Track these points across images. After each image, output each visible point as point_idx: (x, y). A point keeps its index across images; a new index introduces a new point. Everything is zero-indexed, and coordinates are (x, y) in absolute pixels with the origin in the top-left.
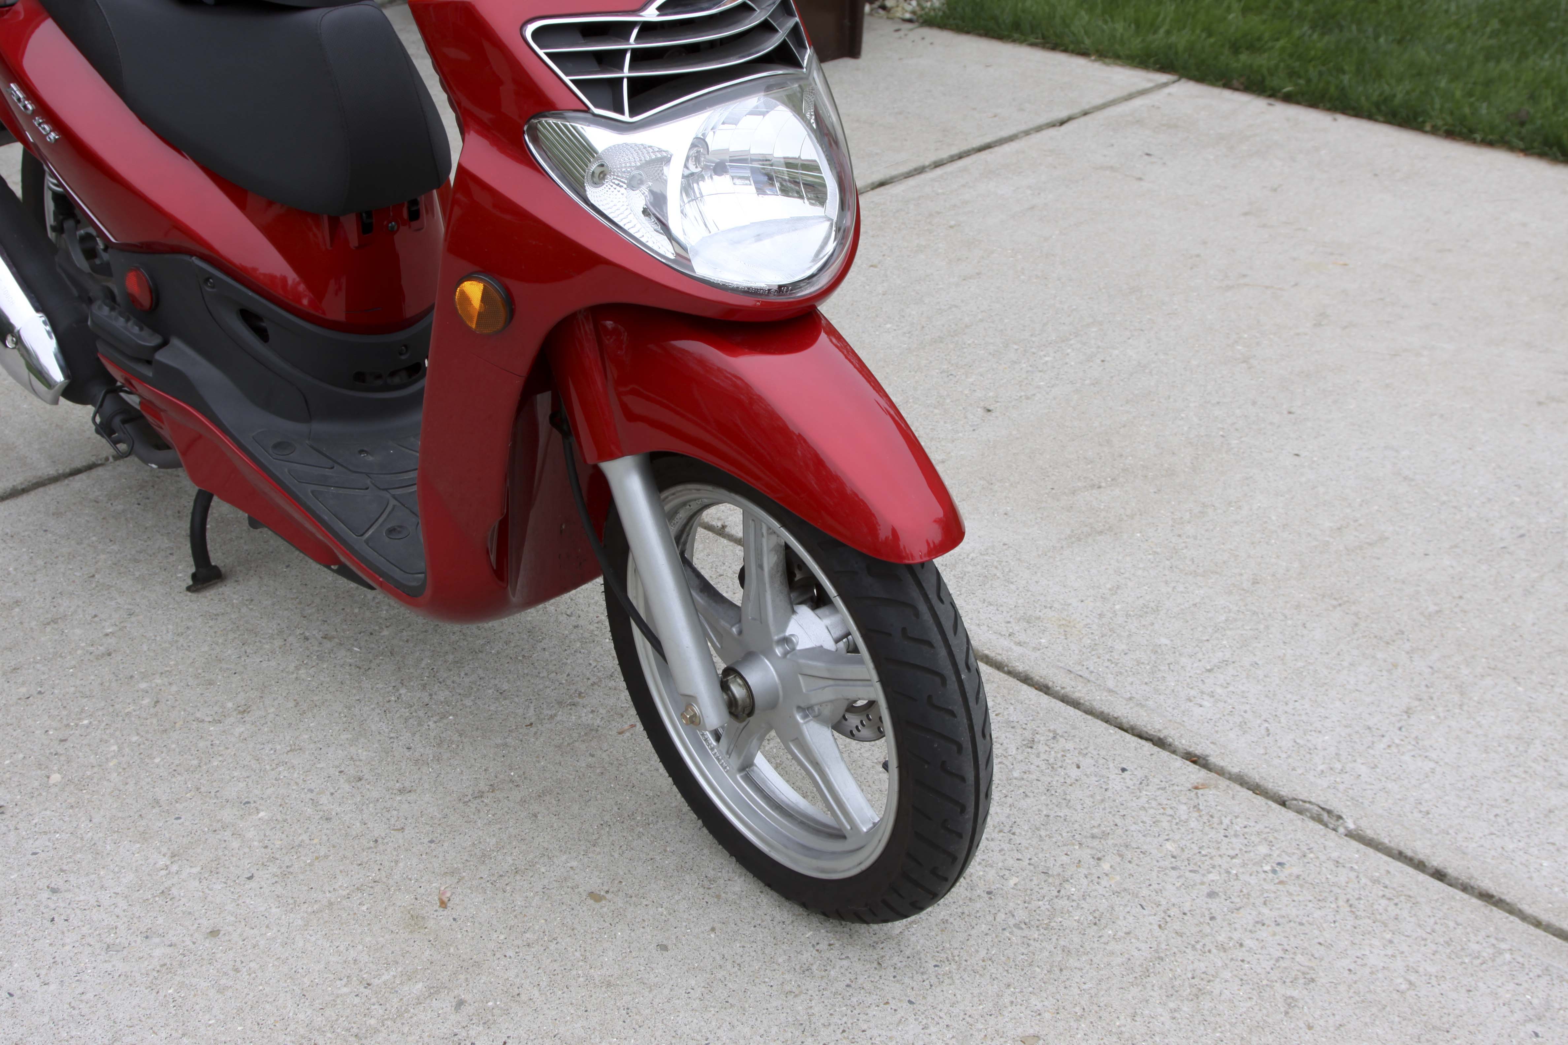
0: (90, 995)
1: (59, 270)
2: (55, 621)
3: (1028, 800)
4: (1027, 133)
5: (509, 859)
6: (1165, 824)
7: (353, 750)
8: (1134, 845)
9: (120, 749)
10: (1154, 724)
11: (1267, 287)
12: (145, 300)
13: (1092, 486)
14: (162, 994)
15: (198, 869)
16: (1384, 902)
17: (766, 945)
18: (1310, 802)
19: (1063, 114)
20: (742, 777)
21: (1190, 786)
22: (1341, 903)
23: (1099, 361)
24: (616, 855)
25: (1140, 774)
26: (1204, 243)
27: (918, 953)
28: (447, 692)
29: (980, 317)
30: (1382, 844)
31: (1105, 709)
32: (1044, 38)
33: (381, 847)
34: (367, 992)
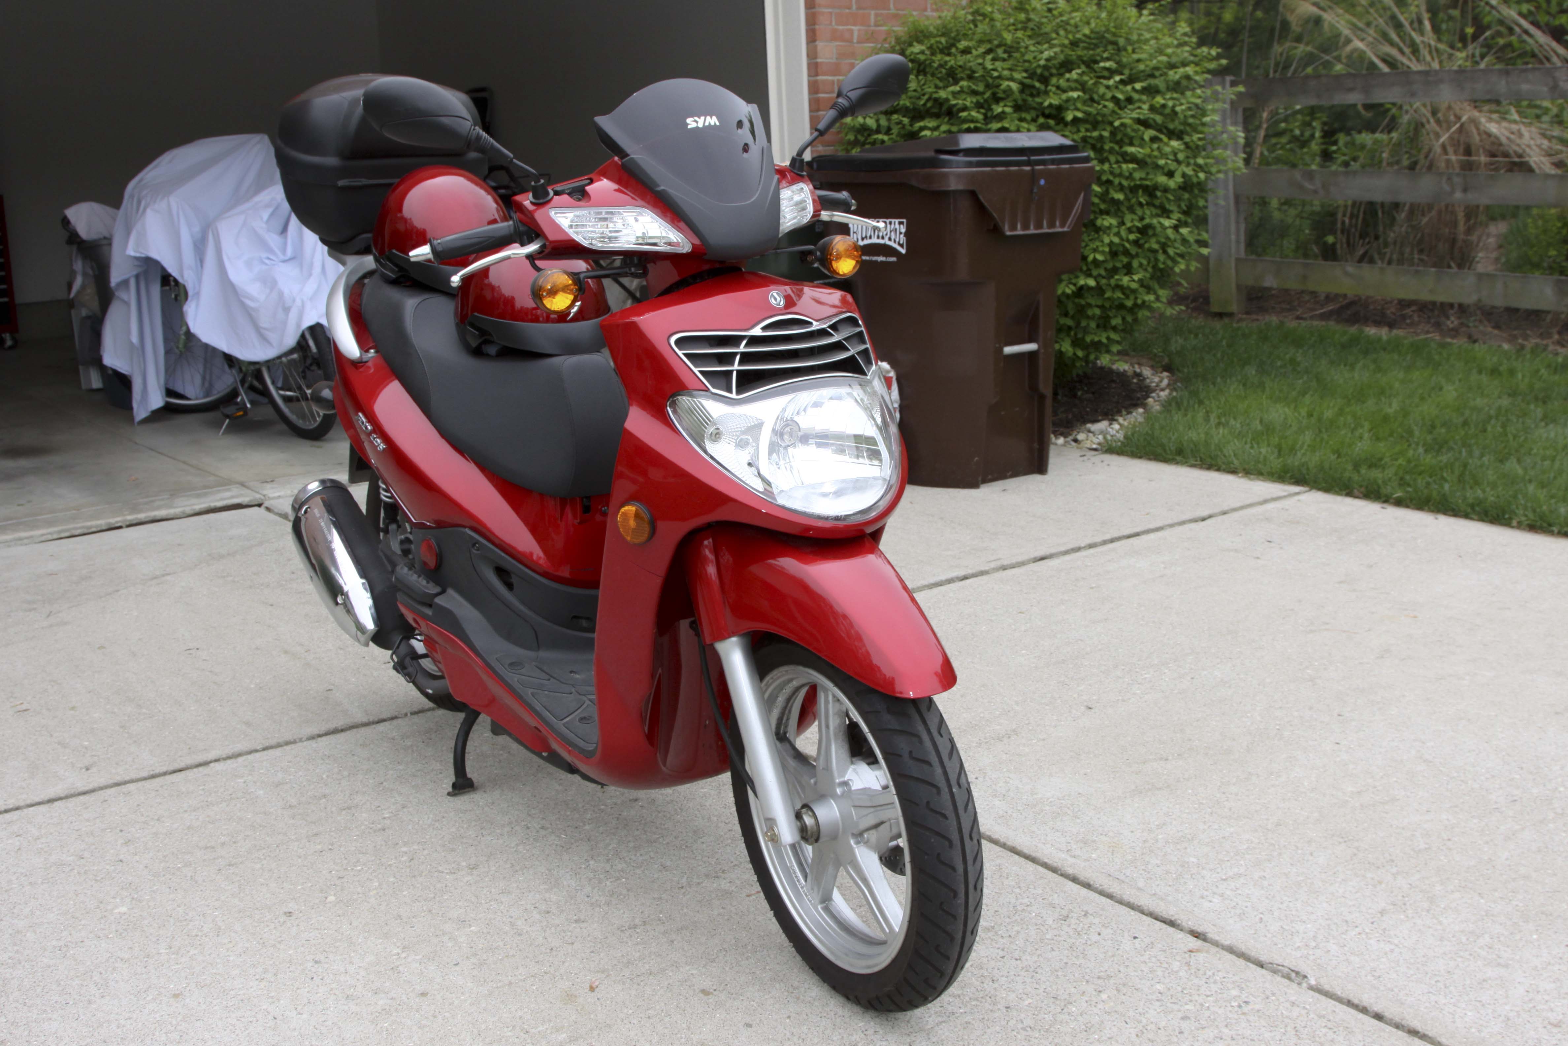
0: (329, 1023)
1: (381, 554)
2: (349, 808)
3: (1054, 953)
4: (1171, 526)
5: (647, 966)
6: (1160, 973)
7: (547, 895)
8: (1130, 984)
9: (380, 885)
10: (1170, 912)
11: (1344, 631)
12: (432, 563)
13: (1161, 759)
14: (379, 1026)
15: (421, 957)
16: (1324, 1030)
17: (826, 1029)
18: (1283, 966)
19: (1205, 513)
20: (822, 908)
21: (1186, 950)
22: (1289, 1029)
23: (1189, 678)
24: (727, 969)
25: (1147, 940)
26: (1300, 601)
27: (942, 1040)
28: (624, 865)
29: (1100, 647)
30: (1335, 994)
31: (1132, 900)
32: (1201, 460)
33: (554, 953)
34: (526, 1036)
